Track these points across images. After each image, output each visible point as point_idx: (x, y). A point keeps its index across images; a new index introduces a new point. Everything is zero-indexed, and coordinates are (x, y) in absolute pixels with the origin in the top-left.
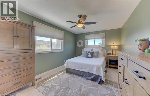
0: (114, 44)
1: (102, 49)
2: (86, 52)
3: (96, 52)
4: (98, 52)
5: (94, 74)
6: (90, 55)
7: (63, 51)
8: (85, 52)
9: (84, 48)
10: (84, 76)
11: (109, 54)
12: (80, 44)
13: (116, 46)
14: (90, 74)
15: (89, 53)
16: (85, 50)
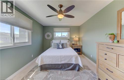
0: (76, 36)
1: (68, 41)
2: (57, 43)
3: (65, 43)
4: (66, 43)
5: (72, 64)
6: (61, 47)
7: (30, 44)
8: (55, 43)
9: (53, 40)
10: (63, 67)
11: (73, 44)
12: (48, 36)
13: (77, 38)
14: (69, 65)
15: (60, 45)
16: (55, 42)
